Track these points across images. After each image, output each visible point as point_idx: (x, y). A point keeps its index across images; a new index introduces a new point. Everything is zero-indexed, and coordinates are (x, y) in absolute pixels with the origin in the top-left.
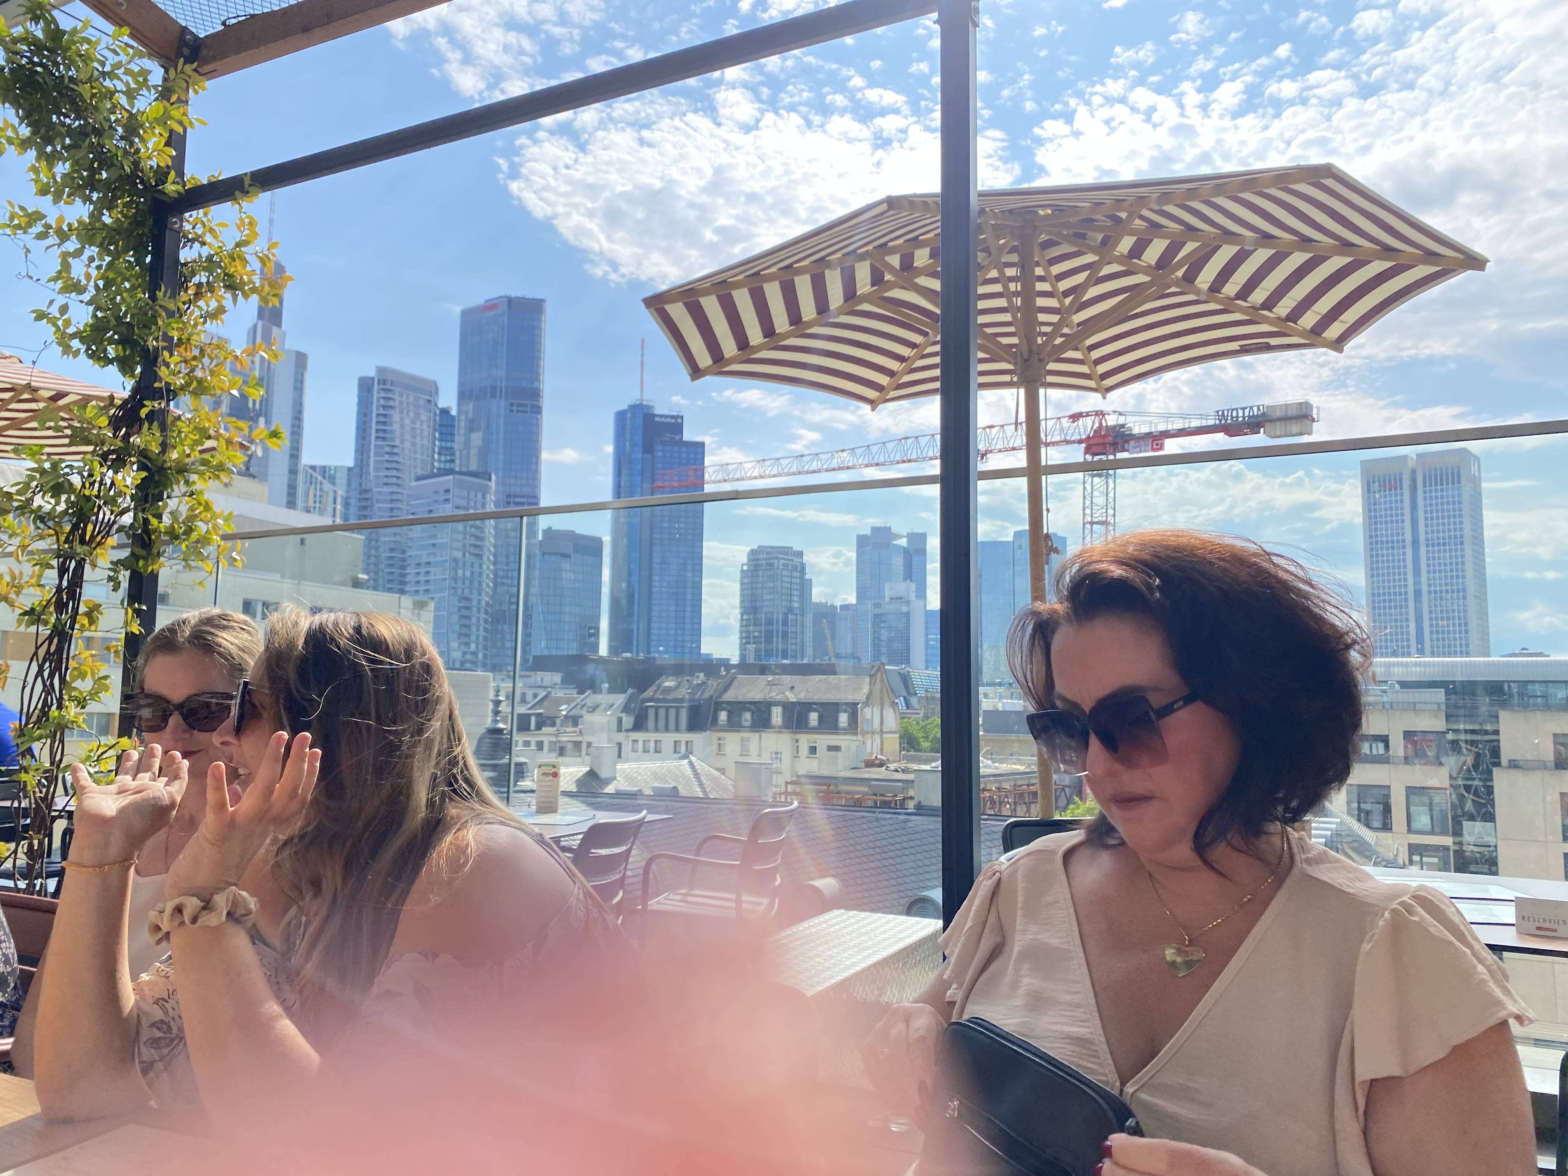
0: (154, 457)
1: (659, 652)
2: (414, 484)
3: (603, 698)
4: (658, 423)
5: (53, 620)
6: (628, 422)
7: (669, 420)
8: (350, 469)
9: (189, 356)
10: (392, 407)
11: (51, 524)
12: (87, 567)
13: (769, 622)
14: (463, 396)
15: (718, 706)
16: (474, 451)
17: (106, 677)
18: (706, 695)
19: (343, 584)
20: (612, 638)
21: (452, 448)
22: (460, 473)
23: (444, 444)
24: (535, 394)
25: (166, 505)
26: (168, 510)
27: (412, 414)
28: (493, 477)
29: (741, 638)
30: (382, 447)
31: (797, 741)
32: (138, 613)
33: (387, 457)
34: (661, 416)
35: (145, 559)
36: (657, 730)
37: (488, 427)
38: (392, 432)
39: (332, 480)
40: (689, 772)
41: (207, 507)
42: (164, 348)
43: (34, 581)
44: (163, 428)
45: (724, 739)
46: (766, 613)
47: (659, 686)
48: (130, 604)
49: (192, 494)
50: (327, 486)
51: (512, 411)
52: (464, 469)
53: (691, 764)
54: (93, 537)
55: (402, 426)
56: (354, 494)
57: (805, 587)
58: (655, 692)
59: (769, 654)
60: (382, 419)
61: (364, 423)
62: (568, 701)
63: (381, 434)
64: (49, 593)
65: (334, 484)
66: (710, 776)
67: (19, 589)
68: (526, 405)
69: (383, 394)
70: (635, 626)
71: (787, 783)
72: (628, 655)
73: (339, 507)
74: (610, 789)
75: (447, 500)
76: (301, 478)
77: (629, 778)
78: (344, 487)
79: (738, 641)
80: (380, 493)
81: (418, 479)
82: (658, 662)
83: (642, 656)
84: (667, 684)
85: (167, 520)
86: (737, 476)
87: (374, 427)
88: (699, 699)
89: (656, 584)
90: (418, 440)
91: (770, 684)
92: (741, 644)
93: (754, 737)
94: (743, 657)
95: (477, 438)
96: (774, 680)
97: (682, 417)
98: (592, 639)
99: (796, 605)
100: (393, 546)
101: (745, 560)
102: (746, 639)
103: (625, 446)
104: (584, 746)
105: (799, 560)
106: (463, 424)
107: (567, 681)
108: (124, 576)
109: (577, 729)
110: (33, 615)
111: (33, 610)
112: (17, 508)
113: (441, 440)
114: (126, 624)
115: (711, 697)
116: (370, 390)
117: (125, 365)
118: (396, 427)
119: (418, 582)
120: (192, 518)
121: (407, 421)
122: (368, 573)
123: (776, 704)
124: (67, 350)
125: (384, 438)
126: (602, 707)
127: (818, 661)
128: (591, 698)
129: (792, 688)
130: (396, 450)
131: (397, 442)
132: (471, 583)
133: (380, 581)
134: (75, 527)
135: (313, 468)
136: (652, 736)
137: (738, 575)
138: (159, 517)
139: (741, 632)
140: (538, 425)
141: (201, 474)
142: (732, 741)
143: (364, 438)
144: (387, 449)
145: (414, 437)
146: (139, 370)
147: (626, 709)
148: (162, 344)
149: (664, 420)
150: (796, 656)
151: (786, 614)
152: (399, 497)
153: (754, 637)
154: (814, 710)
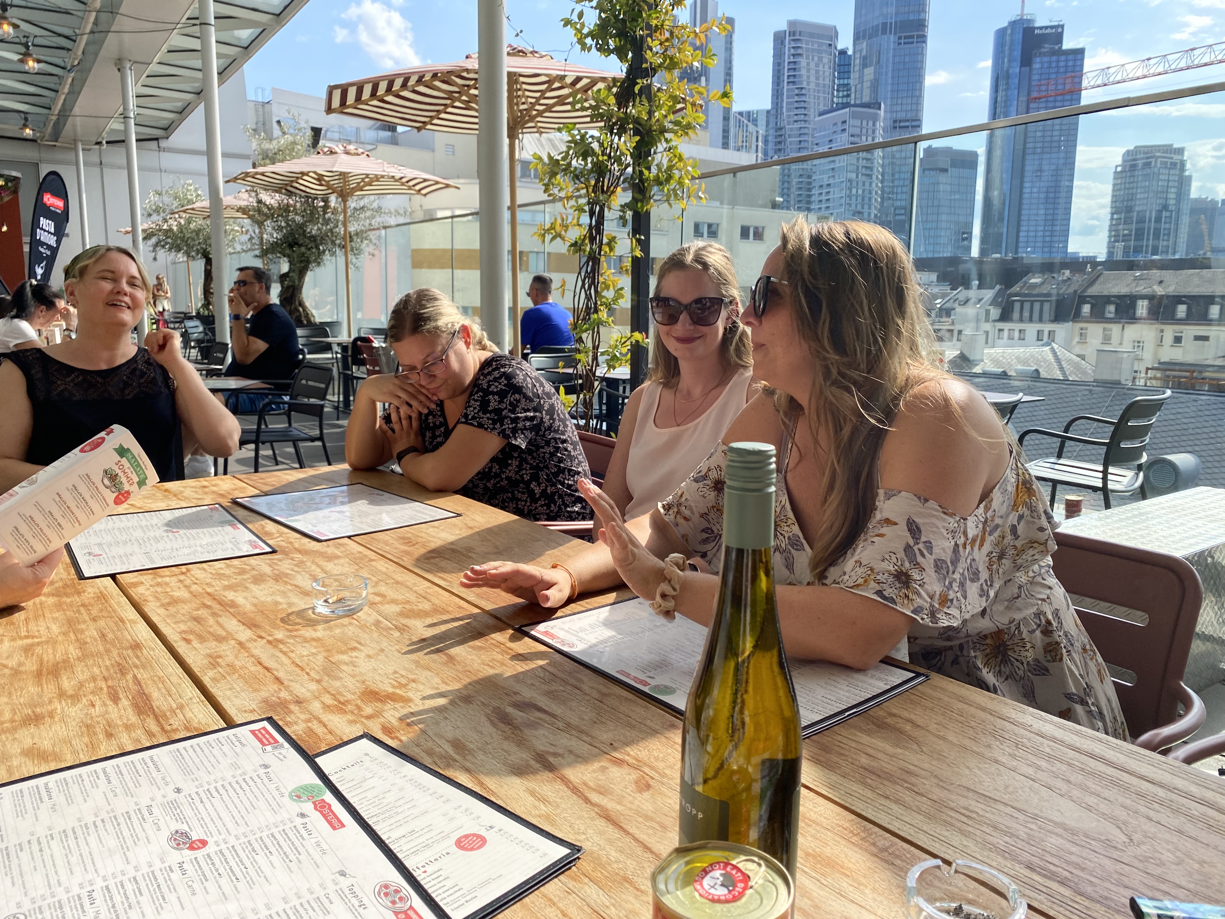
0: (643, 123)
1: (1027, 252)
2: (817, 119)
3: (973, 293)
4: (1038, 35)
5: (588, 249)
6: (1008, 38)
7: (1048, 31)
8: (768, 112)
9: (663, 38)
10: (800, 55)
11: (582, 180)
12: (606, 209)
13: (1141, 221)
14: (858, 37)
15: (1083, 300)
16: (867, 84)
17: (622, 289)
18: (1071, 290)
19: (764, 206)
20: (984, 241)
21: (848, 84)
22: (855, 105)
23: (841, 82)
24: (921, 25)
25: (653, 159)
26: (655, 162)
27: (816, 59)
28: (883, 106)
29: (1110, 237)
30: (792, 90)
31: (1162, 331)
32: (639, 241)
33: (796, 98)
34: (1041, 28)
35: (642, 201)
36: (1021, 320)
37: (878, 62)
38: (800, 76)
39: (755, 122)
40: (1050, 357)
41: (681, 159)
42: (648, 35)
43: (575, 221)
44: (650, 100)
45: (1086, 329)
46: (1138, 212)
47: (1026, 283)
48: (634, 235)
49: (670, 149)
50: (751, 127)
51: (899, 44)
52: (858, 102)
53: (1053, 351)
54: (608, 188)
55: (808, 71)
56: (772, 132)
57: (1184, 182)
58: (1022, 288)
59: (1137, 250)
60: (792, 66)
61: (779, 71)
62: (943, 296)
63: (792, 79)
64: (584, 231)
65: (756, 125)
66: (1069, 361)
67: (566, 227)
68: (912, 37)
69: (793, 44)
70: (1005, 230)
71: (1148, 369)
72: (998, 256)
73: (760, 144)
74: (978, 370)
75: (844, 130)
76: (732, 122)
77: (995, 361)
78: (764, 127)
79: (1106, 240)
80: (791, 129)
81: (821, 114)
82: (1025, 261)
83: (1010, 256)
84: (1033, 281)
85: (654, 170)
86: (1119, 78)
87: (786, 74)
88: (1063, 294)
89: (1026, 190)
90: (821, 81)
91: (1140, 278)
92: (1110, 242)
93: (1115, 329)
94: (1110, 253)
95: (869, 73)
96: (1142, 275)
97: (1062, 26)
98: (965, 243)
99: (1172, 202)
100: (801, 172)
101: (1119, 160)
102: (1115, 236)
103: (1003, 62)
104: (956, 333)
105: (1179, 157)
106: (857, 61)
107: (942, 278)
108: (629, 214)
109: (950, 320)
110: (576, 246)
111: (576, 242)
112: (563, 170)
113: (839, 79)
114: (632, 250)
115: (1075, 291)
116: (782, 43)
117: (620, 53)
118: (803, 72)
119: (820, 201)
120: (670, 168)
121: (812, 65)
122: (782, 196)
123: (1143, 297)
124: (584, 47)
125: (794, 83)
126: (972, 301)
127: (1192, 256)
128: (961, 293)
129: (1161, 282)
130: (804, 92)
131: (804, 85)
132: (863, 200)
133: (792, 202)
134: (597, 181)
135: (741, 114)
136: (1017, 326)
137: (1111, 176)
138: (649, 169)
139: (1110, 231)
140: (922, 54)
141: (675, 133)
142: (1095, 330)
143: (778, 85)
144: (797, 92)
145: (817, 78)
146: (630, 55)
147: (994, 302)
148: (646, 32)
149: (1043, 31)
150: (1167, 252)
151: (1160, 212)
152: (806, 131)
153: (1124, 235)
154: (1183, 303)
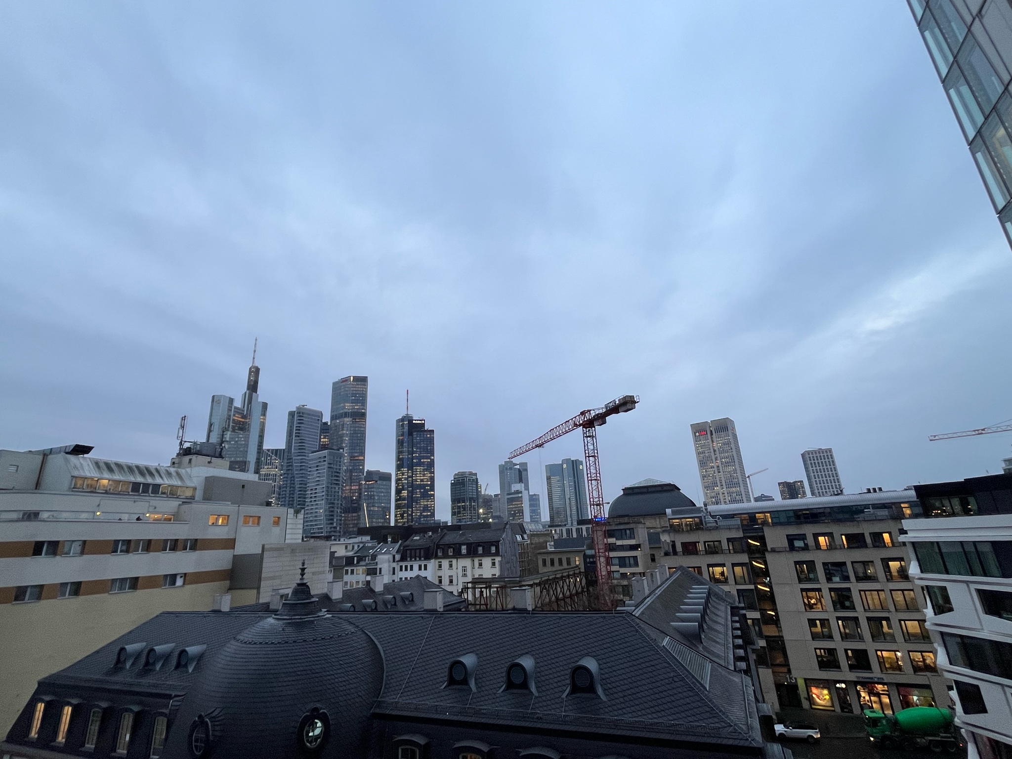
2: (310, 455)
4: (415, 423)
6: (402, 424)
7: (419, 422)
8: (284, 450)
10: (302, 423)
14: (333, 417)
15: (438, 546)
18: (432, 542)
22: (330, 449)
24: (363, 415)
27: (311, 426)
28: (345, 450)
29: (452, 512)
30: (297, 440)
31: (474, 561)
33: (300, 444)
34: (416, 420)
36: (411, 560)
37: (343, 429)
38: (302, 433)
39: (276, 455)
45: (441, 562)
47: (413, 539)
50: (274, 458)
51: (354, 422)
56: (285, 460)
57: (478, 488)
58: (410, 542)
60: (299, 428)
61: (291, 430)
62: (373, 548)
69: (299, 418)
75: (325, 461)
76: (263, 455)
78: (281, 458)
79: (450, 514)
80: (296, 459)
81: (313, 452)
82: (413, 527)
84: (416, 538)
87: (294, 432)
88: (429, 545)
91: (461, 535)
93: (454, 561)
94: (453, 522)
96: (463, 533)
97: (425, 420)
98: (387, 518)
99: (475, 496)
100: (301, 482)
101: (452, 478)
105: (476, 477)
106: (333, 428)
107: (373, 539)
109: (375, 562)
115: (435, 543)
116: (293, 417)
119: (311, 497)
121: (309, 429)
123: (464, 543)
125: (298, 436)
126: (388, 550)
128: (383, 547)
130: (303, 441)
131: (304, 438)
132: (335, 496)
135: (268, 450)
136: (409, 563)
137: (450, 486)
142: (445, 563)
143: (290, 437)
144: (300, 441)
147: (398, 551)
152: (304, 460)
154: (481, 546)
